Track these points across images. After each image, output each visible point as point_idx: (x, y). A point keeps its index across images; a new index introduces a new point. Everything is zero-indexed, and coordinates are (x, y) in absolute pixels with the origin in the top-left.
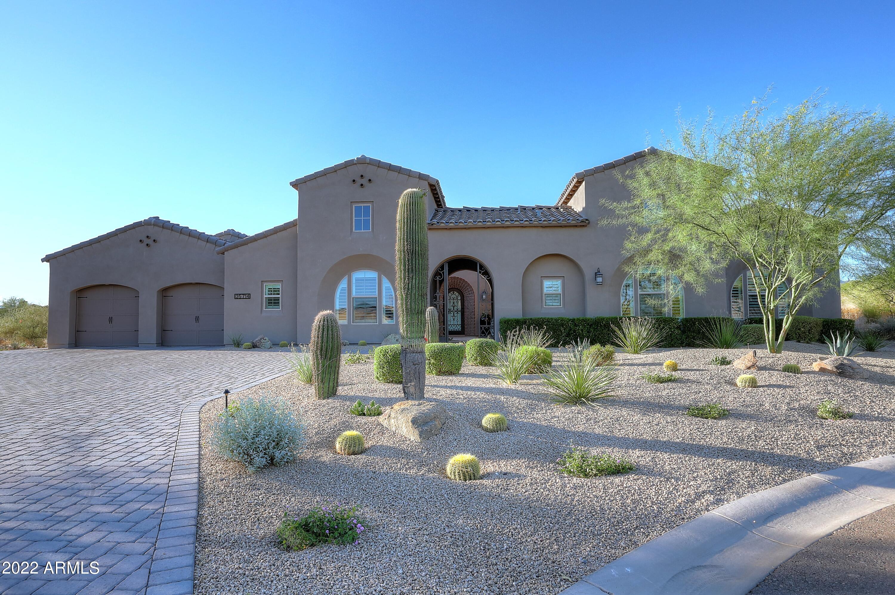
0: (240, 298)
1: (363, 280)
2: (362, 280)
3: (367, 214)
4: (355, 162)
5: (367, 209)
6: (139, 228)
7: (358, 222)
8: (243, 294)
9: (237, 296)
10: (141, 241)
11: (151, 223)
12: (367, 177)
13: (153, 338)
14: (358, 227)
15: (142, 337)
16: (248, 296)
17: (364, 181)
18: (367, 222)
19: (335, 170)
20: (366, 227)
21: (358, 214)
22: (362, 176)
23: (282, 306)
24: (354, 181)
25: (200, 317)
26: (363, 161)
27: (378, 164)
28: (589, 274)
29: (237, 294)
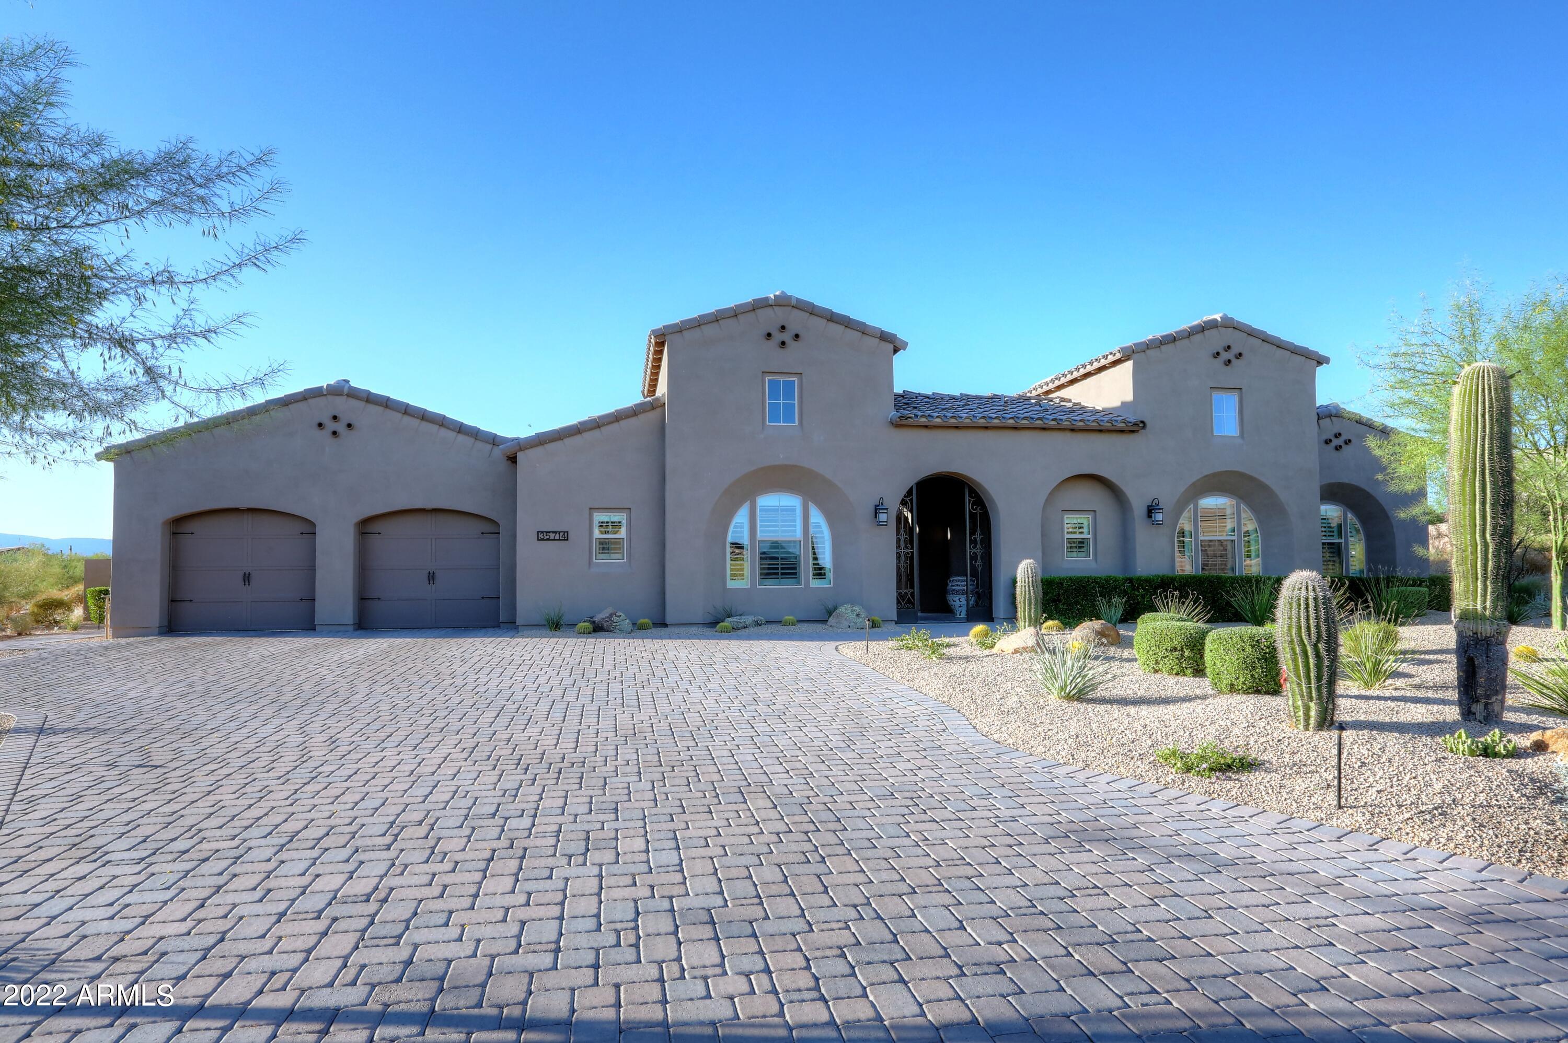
0: (548, 540)
1: (777, 510)
2: (775, 509)
3: (789, 394)
4: (770, 302)
5: (789, 386)
6: (317, 399)
7: (774, 408)
8: (553, 532)
9: (543, 536)
10: (320, 425)
11: (343, 391)
12: (793, 328)
13: (348, 614)
14: (775, 417)
15: (322, 612)
16: (564, 536)
17: (786, 336)
18: (789, 409)
19: (735, 313)
20: (789, 417)
21: (774, 394)
22: (783, 328)
23: (629, 555)
24: (769, 335)
25: (437, 574)
26: (784, 302)
27: (811, 310)
28: (1138, 507)
29: (542, 532)
